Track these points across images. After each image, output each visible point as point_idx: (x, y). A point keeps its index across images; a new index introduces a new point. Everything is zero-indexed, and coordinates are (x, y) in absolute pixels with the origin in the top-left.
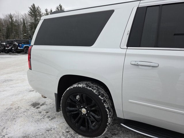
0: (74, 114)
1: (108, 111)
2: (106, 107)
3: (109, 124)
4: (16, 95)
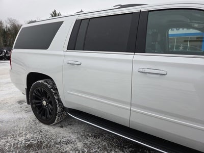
0: (38, 106)
1: (57, 101)
2: (56, 98)
3: (59, 112)
4: (10, 94)
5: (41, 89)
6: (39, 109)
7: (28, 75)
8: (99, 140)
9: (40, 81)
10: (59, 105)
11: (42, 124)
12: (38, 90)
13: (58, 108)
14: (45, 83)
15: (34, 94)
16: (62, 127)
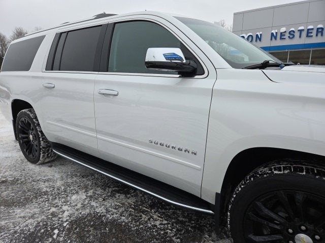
0: (26, 141)
5: (25, 120)
6: (26, 145)
7: (12, 103)
8: (84, 179)
9: (24, 110)
10: (43, 139)
11: (29, 163)
12: (23, 121)
13: (42, 142)
14: (28, 112)
15: (20, 127)
16: (51, 166)
